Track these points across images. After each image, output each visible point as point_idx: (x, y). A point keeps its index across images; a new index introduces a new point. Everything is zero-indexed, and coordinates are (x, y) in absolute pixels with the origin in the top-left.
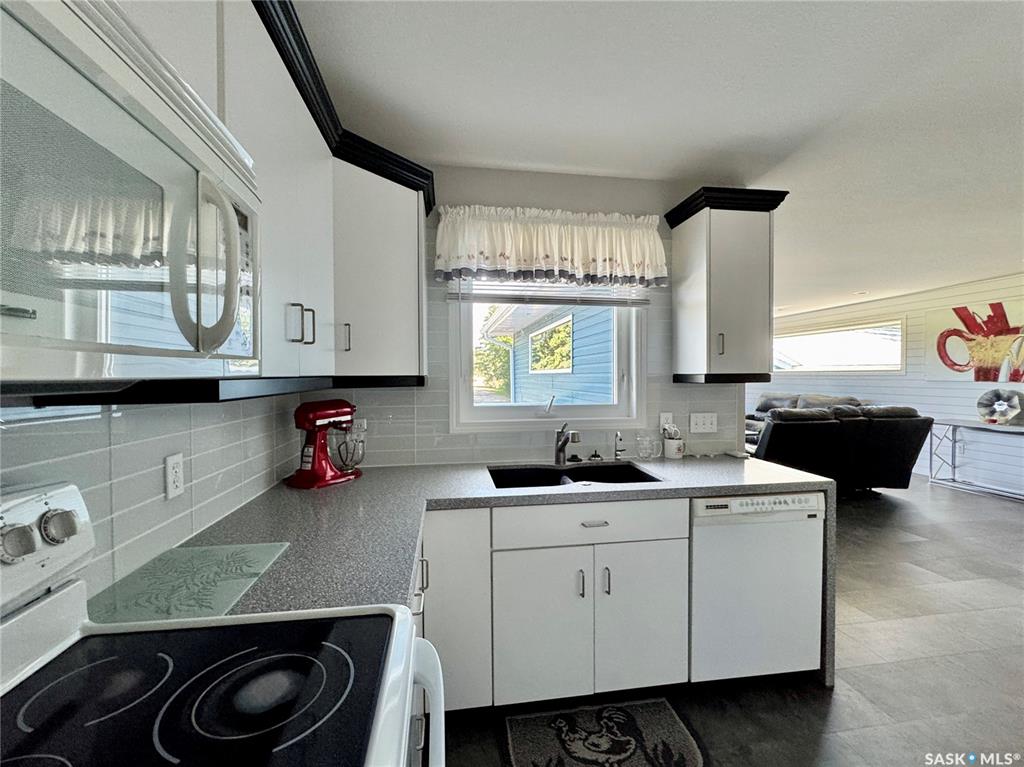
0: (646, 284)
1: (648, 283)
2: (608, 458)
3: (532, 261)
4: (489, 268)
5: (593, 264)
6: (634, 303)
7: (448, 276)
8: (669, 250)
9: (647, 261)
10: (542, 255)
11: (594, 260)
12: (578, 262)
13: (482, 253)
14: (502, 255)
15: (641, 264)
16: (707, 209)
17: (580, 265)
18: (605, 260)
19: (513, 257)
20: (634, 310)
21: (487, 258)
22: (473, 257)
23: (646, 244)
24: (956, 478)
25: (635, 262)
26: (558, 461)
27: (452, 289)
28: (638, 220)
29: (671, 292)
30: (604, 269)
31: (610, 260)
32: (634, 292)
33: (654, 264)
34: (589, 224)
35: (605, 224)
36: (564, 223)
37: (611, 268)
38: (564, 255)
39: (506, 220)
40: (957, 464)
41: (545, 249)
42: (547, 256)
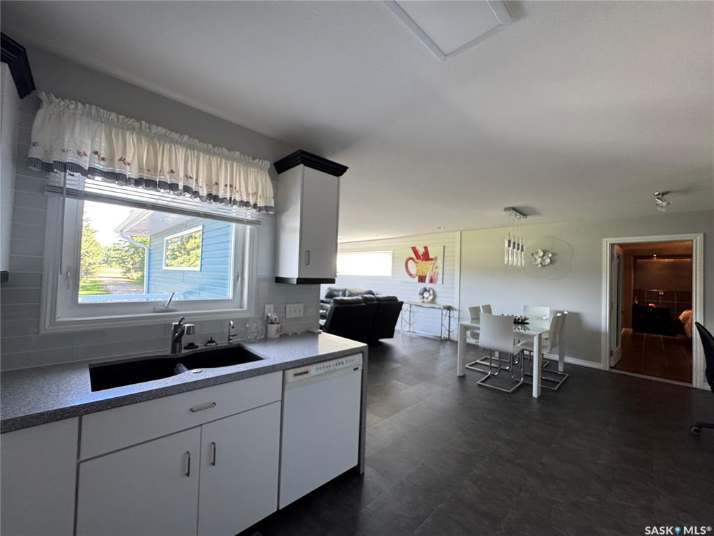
0: (258, 209)
1: (260, 209)
2: (222, 343)
3: (156, 172)
4: (105, 169)
5: (215, 187)
6: (249, 222)
7: (48, 167)
8: (275, 188)
9: (260, 193)
10: (167, 168)
11: (217, 184)
12: (202, 182)
13: (96, 153)
14: (122, 160)
15: (255, 194)
16: (302, 165)
17: (204, 185)
18: (226, 186)
19: (135, 165)
20: (248, 227)
21: (103, 159)
22: (85, 155)
23: (259, 180)
24: (411, 330)
25: (250, 191)
26: (174, 350)
27: (52, 181)
28: (254, 161)
29: (276, 217)
30: (225, 192)
31: (231, 186)
32: (249, 214)
33: (265, 196)
34: (214, 154)
35: (228, 158)
36: (190, 147)
37: (231, 192)
38: (190, 174)
39: (129, 129)
40: (411, 323)
41: (170, 165)
42: (172, 171)
